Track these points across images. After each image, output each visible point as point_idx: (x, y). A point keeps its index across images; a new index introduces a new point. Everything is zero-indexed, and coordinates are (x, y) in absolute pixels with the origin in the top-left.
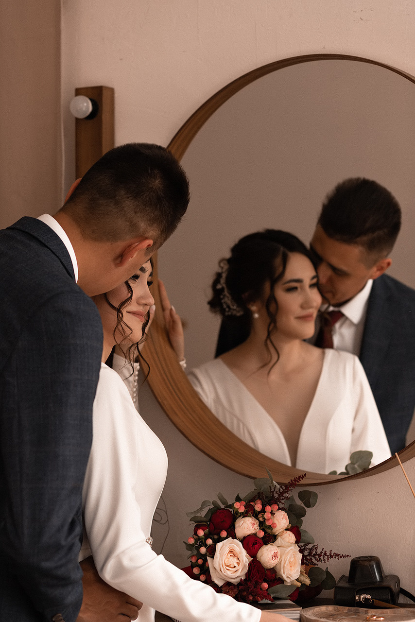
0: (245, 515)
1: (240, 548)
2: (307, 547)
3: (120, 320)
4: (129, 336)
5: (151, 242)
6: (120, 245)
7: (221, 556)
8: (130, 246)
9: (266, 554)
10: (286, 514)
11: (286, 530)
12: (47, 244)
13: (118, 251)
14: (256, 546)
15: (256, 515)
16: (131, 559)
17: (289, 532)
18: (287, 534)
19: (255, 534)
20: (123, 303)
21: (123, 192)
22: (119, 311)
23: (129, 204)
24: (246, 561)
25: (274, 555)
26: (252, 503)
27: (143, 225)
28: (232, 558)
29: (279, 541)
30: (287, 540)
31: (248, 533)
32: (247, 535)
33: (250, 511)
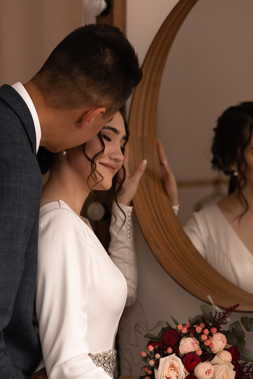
0: (187, 335)
1: (179, 364)
2: (246, 365)
3: (94, 169)
4: (100, 182)
5: (103, 110)
6: (78, 112)
7: (163, 369)
8: (86, 113)
9: (201, 370)
10: (224, 336)
11: (224, 350)
12: (11, 105)
13: (77, 116)
14: (193, 363)
15: (197, 336)
16: (71, 370)
17: (226, 352)
18: (225, 353)
19: (194, 353)
20: (96, 156)
21: (77, 70)
22: (92, 162)
23: (82, 79)
24: (183, 375)
25: (208, 371)
26: (195, 326)
27: (95, 96)
28: (172, 371)
29: (216, 359)
30: (223, 358)
31: (188, 351)
32: (187, 353)
33: (192, 332)
